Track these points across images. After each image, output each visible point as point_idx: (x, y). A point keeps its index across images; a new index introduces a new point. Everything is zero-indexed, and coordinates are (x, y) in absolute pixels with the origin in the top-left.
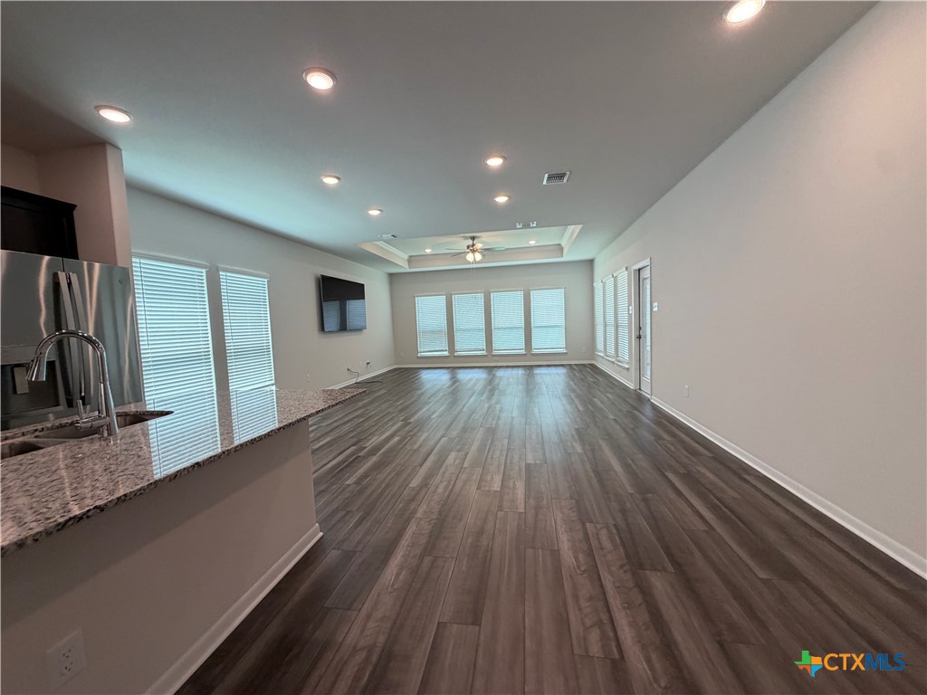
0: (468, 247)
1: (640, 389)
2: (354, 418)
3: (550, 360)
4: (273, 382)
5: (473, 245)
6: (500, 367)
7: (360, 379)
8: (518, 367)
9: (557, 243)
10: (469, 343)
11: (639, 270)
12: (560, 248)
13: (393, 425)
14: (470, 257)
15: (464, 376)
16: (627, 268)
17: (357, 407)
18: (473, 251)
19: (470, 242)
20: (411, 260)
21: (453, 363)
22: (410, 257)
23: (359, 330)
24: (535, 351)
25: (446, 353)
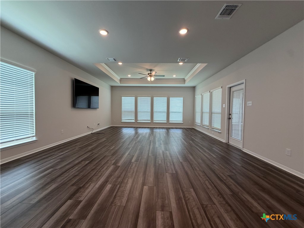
0: (148, 74)
1: (228, 142)
2: (82, 161)
3: (176, 126)
4: (34, 135)
5: (151, 73)
6: (157, 128)
7: (94, 131)
8: (164, 128)
9: (184, 78)
10: (144, 117)
11: (230, 88)
12: (184, 80)
13: (107, 169)
14: (149, 79)
15: (140, 131)
16: (222, 88)
17: (87, 150)
18: (151, 76)
19: (150, 72)
20: (121, 80)
21: (136, 126)
22: (121, 79)
23: (95, 108)
24: (170, 122)
25: (134, 121)
